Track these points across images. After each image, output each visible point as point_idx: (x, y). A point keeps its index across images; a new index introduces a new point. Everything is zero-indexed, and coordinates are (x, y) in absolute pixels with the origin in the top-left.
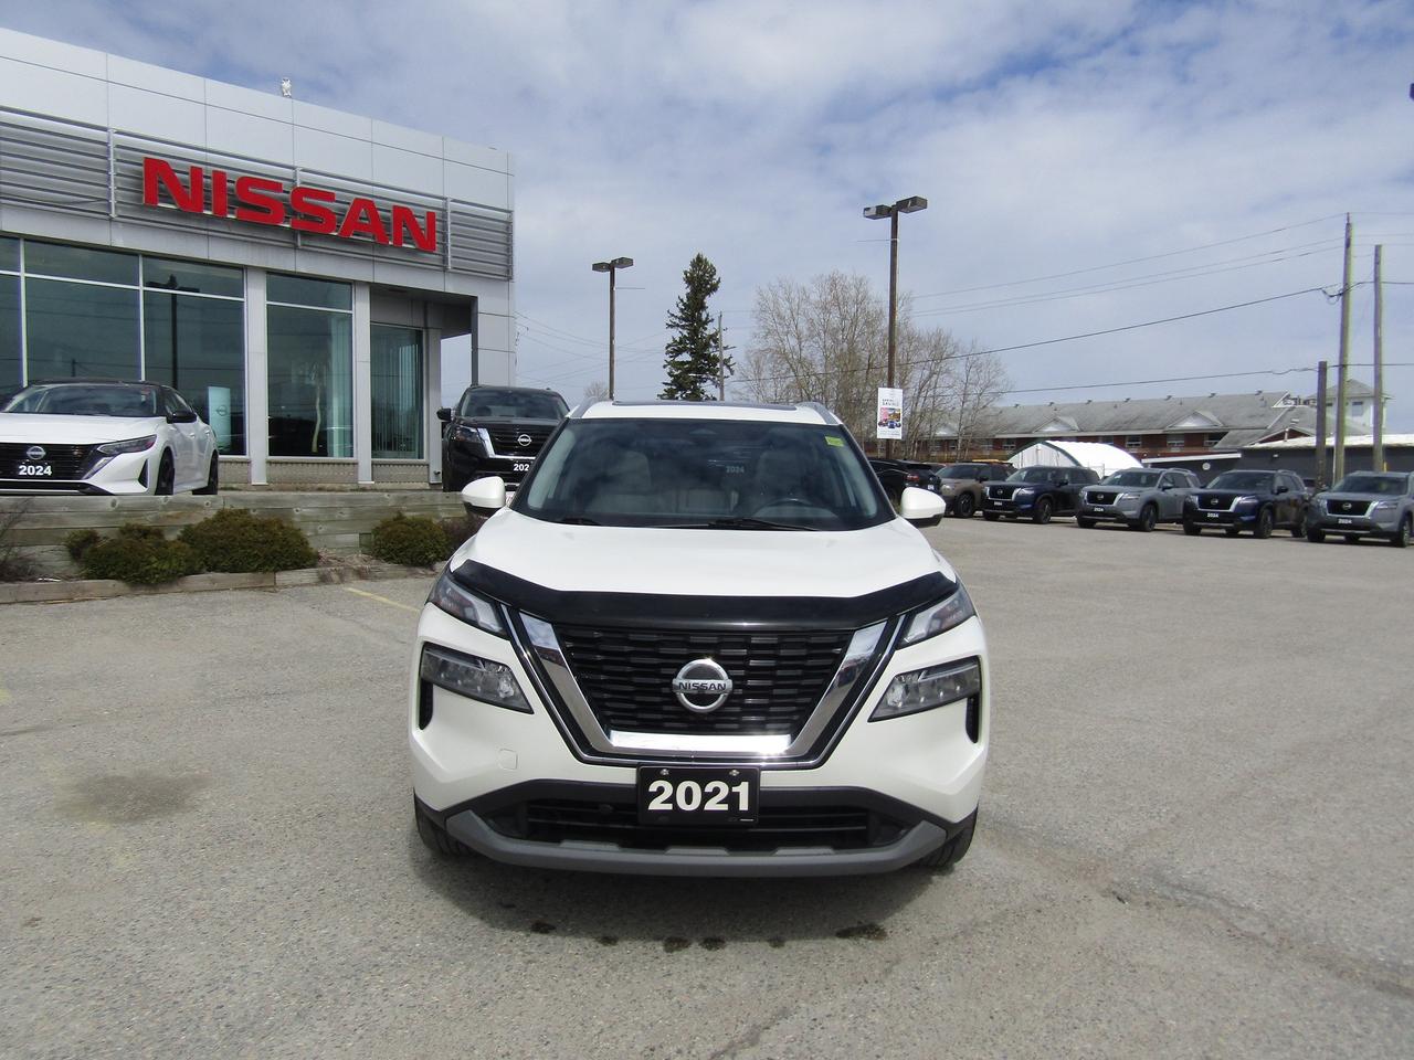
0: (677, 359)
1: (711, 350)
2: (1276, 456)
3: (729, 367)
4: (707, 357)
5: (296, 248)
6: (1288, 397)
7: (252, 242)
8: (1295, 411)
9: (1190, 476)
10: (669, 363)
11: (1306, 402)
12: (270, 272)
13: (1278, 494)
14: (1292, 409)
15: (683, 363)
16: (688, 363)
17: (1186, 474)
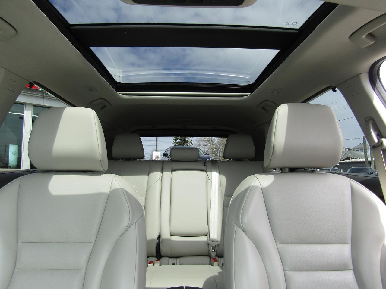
0: (177, 141)
1: (186, 138)
2: (349, 164)
3: (191, 143)
4: (185, 140)
5: (44, 97)
6: (346, 148)
7: (28, 95)
8: (349, 152)
9: (338, 169)
10: (174, 142)
11: (351, 150)
12: (34, 106)
13: (370, 174)
14: (348, 151)
15: (178, 142)
16: (180, 142)
17: (337, 169)
